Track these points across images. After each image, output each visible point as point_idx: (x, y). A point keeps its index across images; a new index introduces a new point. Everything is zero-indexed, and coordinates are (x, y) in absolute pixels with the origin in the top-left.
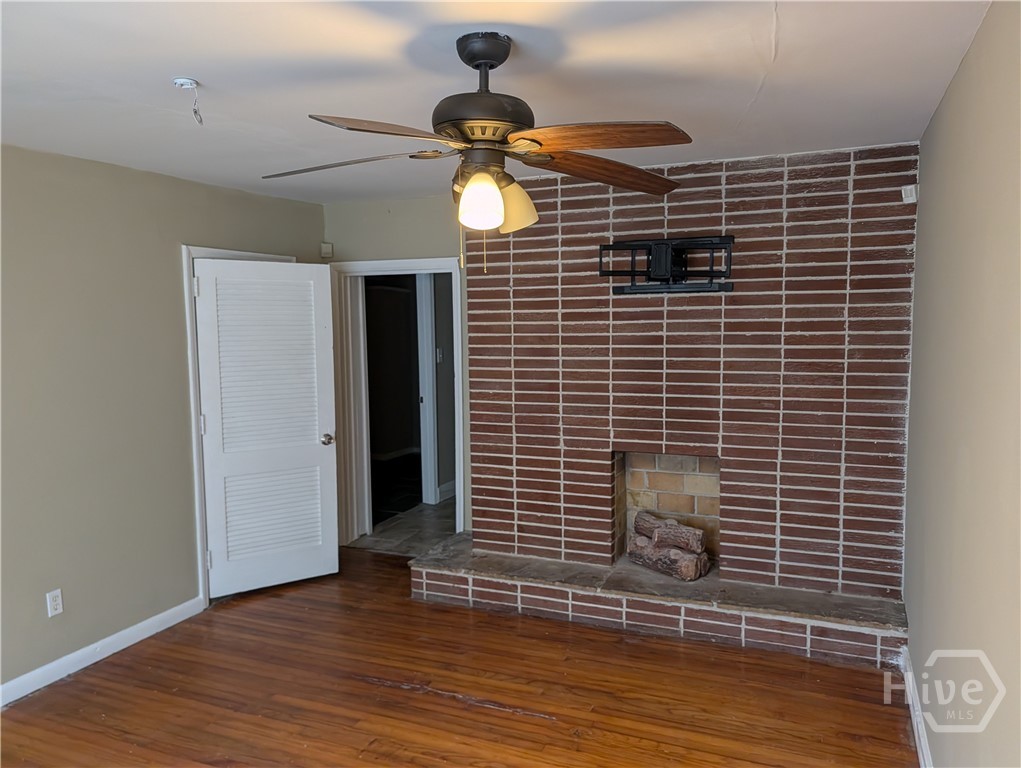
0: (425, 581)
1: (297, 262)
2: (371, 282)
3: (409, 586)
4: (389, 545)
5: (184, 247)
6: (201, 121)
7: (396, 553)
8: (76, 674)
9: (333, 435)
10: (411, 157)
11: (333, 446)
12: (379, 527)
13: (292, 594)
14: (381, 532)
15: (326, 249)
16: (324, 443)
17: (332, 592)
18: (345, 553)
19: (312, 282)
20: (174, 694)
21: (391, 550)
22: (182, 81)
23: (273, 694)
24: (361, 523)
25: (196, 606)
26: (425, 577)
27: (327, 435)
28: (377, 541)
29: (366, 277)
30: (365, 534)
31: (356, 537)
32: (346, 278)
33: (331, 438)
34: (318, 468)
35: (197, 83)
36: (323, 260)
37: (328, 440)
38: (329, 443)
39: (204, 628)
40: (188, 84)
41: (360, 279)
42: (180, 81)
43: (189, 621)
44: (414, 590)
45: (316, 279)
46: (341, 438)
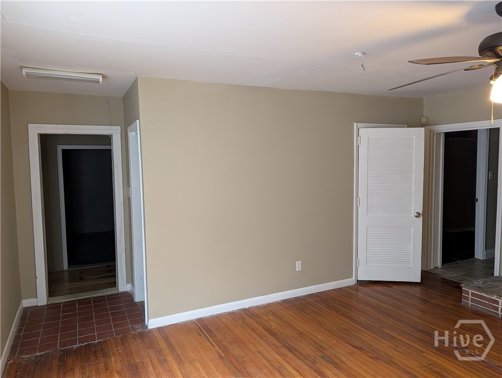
0: (470, 297)
1: (408, 127)
2: (448, 135)
3: (460, 297)
4: (452, 275)
5: (355, 123)
6: (364, 69)
7: (455, 280)
8: (304, 296)
9: (421, 213)
10: (465, 70)
11: (421, 219)
12: (446, 266)
13: (396, 287)
14: (447, 268)
15: (424, 120)
16: (416, 217)
17: (417, 291)
18: (425, 274)
19: (414, 137)
20: (339, 314)
21: (451, 278)
22: (357, 54)
23: (382, 328)
24: (435, 261)
25: (351, 282)
26: (470, 295)
27: (417, 213)
28: (444, 272)
29: (445, 133)
30: (438, 267)
31: (432, 268)
32: (434, 134)
33: (420, 214)
34: (412, 229)
35: (364, 53)
36: (422, 126)
37: (418, 215)
38: (419, 217)
39: (354, 292)
40: (359, 54)
41: (442, 134)
42: (356, 54)
43: (348, 287)
44: (463, 300)
45: (417, 135)
46: (426, 215)
